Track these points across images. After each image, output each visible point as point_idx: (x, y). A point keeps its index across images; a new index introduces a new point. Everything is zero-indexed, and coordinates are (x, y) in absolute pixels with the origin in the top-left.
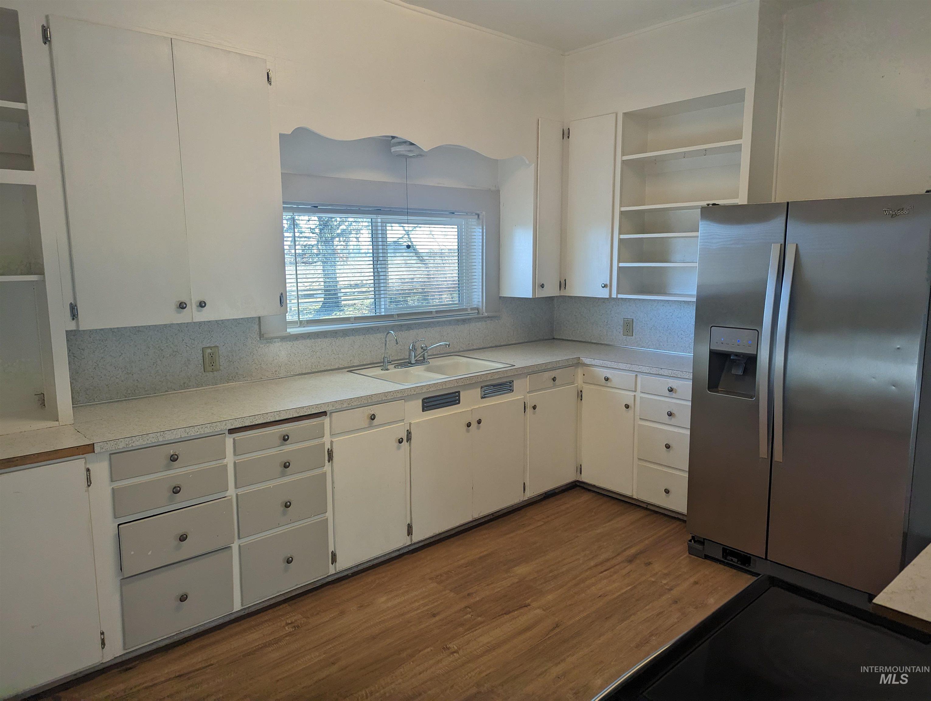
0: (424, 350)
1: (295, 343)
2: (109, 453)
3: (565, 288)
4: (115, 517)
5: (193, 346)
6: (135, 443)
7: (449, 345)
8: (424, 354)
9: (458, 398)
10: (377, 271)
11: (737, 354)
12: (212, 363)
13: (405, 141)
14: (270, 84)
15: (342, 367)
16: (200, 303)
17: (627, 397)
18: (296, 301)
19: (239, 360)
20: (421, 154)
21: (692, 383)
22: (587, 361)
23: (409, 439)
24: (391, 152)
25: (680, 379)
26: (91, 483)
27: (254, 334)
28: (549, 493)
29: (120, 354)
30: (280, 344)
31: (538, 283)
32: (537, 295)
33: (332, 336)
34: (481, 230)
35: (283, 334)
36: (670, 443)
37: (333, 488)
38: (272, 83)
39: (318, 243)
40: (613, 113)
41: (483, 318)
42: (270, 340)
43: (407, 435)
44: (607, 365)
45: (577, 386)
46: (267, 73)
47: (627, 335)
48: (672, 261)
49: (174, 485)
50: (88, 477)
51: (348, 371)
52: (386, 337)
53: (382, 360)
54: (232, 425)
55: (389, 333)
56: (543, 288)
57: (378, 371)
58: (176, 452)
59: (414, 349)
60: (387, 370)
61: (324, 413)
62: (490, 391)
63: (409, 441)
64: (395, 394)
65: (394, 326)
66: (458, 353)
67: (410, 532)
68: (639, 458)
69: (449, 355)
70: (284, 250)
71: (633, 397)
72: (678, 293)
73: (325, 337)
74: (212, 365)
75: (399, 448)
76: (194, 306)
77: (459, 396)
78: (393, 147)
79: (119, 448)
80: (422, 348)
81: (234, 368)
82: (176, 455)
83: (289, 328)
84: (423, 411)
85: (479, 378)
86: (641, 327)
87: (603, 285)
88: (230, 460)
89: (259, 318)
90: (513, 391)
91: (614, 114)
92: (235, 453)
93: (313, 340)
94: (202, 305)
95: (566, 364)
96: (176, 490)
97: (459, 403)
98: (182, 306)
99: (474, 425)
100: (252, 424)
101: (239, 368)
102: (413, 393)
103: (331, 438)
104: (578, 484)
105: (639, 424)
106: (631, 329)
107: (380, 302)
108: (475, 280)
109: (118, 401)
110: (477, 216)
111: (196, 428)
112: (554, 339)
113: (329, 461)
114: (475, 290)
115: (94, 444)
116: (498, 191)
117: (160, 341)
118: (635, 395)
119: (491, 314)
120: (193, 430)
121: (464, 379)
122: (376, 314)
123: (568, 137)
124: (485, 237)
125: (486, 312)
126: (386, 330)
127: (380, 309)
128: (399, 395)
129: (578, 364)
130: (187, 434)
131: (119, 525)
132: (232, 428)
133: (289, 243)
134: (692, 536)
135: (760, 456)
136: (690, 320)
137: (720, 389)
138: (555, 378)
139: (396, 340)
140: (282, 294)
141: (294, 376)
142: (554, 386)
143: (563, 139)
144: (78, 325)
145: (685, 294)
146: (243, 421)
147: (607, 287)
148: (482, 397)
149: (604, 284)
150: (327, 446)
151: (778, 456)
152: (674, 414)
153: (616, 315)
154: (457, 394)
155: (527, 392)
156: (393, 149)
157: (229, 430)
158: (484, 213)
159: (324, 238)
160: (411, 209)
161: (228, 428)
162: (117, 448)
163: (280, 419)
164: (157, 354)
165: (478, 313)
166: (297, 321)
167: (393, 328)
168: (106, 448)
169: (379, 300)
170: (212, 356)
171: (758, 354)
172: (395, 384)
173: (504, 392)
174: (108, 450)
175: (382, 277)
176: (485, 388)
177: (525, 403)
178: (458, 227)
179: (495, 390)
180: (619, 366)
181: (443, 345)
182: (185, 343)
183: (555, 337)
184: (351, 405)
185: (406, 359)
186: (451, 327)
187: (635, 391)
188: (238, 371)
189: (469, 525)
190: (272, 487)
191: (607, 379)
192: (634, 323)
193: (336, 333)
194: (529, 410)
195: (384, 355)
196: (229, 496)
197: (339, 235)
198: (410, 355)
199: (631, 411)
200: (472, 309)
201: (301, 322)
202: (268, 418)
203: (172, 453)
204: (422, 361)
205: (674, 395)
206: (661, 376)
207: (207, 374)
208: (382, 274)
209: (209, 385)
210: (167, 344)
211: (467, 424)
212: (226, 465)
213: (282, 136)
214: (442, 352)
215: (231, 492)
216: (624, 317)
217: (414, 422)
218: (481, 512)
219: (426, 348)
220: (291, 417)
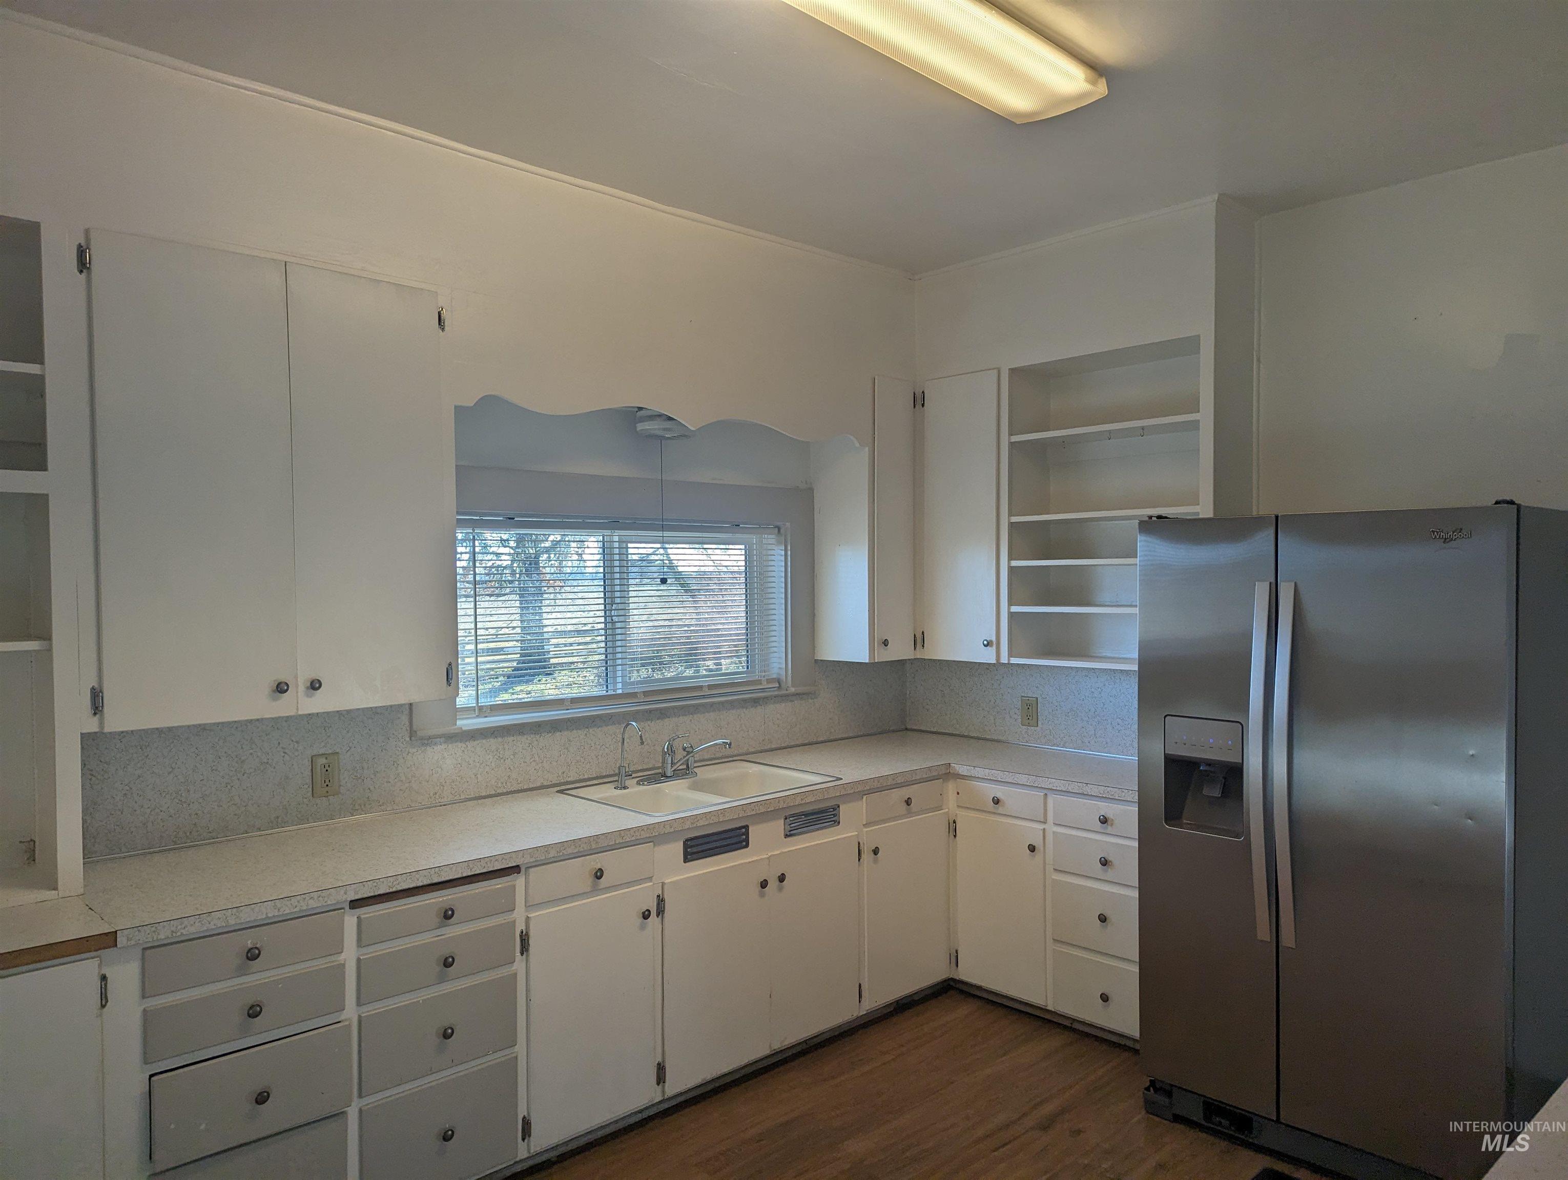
0: (689, 753)
1: (470, 744)
2: (142, 948)
3: (923, 646)
4: (146, 1061)
5: (296, 754)
6: (186, 929)
7: (730, 745)
8: (688, 760)
9: (744, 837)
10: (611, 621)
11: (1209, 763)
12: (327, 781)
13: (658, 414)
14: (443, 329)
15: (548, 784)
16: (312, 683)
17: (1032, 831)
18: (473, 660)
19: (373, 777)
20: (685, 435)
21: (1137, 809)
22: (962, 770)
23: (660, 911)
24: (637, 432)
25: (1117, 802)
26: (107, 1001)
27: (400, 730)
28: (904, 1001)
29: (171, 770)
30: (443, 746)
31: (878, 638)
32: (876, 658)
33: (532, 731)
34: (783, 553)
35: (451, 729)
36: (1107, 913)
37: (528, 1000)
38: (446, 328)
39: (512, 564)
40: (994, 369)
41: (787, 696)
42: (428, 741)
43: (658, 904)
44: (996, 777)
45: (948, 812)
46: (439, 312)
47: (1029, 725)
48: (1099, 603)
49: (251, 1002)
50: (103, 990)
51: (558, 792)
52: (624, 731)
53: (617, 771)
54: (356, 893)
55: (628, 725)
56: (886, 646)
57: (608, 791)
58: (257, 943)
59: (672, 751)
60: (625, 788)
61: (516, 869)
62: (798, 824)
63: (661, 914)
64: (637, 834)
65: (638, 712)
66: (745, 757)
67: (661, 1078)
68: (1055, 938)
69: (731, 759)
70: (456, 574)
71: (1041, 832)
72: (1109, 655)
73: (522, 733)
74: (327, 785)
75: (642, 928)
76: (302, 688)
77: (747, 834)
78: (640, 422)
79: (159, 937)
80: (684, 749)
81: (364, 790)
82: (256, 948)
83: (460, 719)
84: (685, 862)
85: (782, 802)
86: (1050, 711)
87: (985, 642)
88: (349, 955)
89: (411, 704)
90: (839, 823)
91: (996, 371)
92: (360, 943)
93: (500, 739)
94: (315, 686)
95: (927, 776)
96: (254, 1012)
97: (747, 846)
98: (281, 688)
99: (773, 884)
100: (391, 890)
101: (372, 788)
102: (668, 830)
103: (526, 911)
104: (952, 983)
105: (1053, 879)
106: (1035, 717)
107: (615, 672)
108: (773, 633)
109: (160, 852)
110: (777, 529)
111: (293, 899)
112: (906, 729)
113: (522, 954)
114: (775, 649)
115: (116, 931)
116: (811, 490)
117: (239, 746)
118: (1044, 829)
119: (801, 689)
120: (288, 903)
121: (755, 804)
122: (607, 692)
123: (923, 405)
124: (789, 564)
125: (793, 686)
126: (624, 719)
127: (615, 683)
128: (645, 835)
129: (948, 774)
130: (279, 910)
131: (151, 1076)
132: (357, 898)
133: (464, 564)
134: (1151, 1081)
135: (1259, 938)
136: (1131, 700)
137: (1185, 821)
138: (910, 800)
139: (641, 736)
140: (450, 664)
141: (465, 801)
142: (910, 814)
143: (914, 407)
144: (101, 724)
145: (1120, 657)
146: (376, 886)
147: (991, 646)
148: (787, 835)
149: (986, 640)
150: (520, 926)
151: (1288, 938)
152: (1110, 862)
153: (1009, 690)
154: (744, 830)
155: (864, 825)
156: (640, 427)
157: (351, 901)
158: (788, 524)
159: (523, 555)
160: (667, 520)
161: (349, 899)
162: (155, 939)
163: (440, 880)
164: (232, 769)
165: (780, 687)
166: (475, 707)
167: (635, 716)
168: (137, 938)
169: (613, 669)
170: (327, 770)
171: (1244, 762)
172: (638, 815)
173: (825, 824)
174: (141, 942)
175: (619, 631)
176: (791, 819)
177: (859, 843)
178: (746, 547)
179: (809, 822)
180: (1016, 779)
181: (719, 744)
182: (283, 748)
183: (909, 727)
184: (561, 854)
185: (658, 768)
186: (734, 711)
187: (1045, 823)
188: (370, 794)
189: (764, 1062)
190: (421, 1002)
191: (996, 801)
192: (1039, 705)
193: (539, 726)
194: (867, 856)
195: (620, 762)
196: (346, 1020)
197: (547, 551)
198: (663, 762)
199: (1038, 856)
200: (769, 681)
201: (481, 708)
202: (420, 880)
203: (250, 946)
204: (685, 772)
205: (1109, 830)
206: (1087, 797)
207: (318, 801)
208: (618, 625)
209: (320, 820)
210: (251, 751)
211: (762, 882)
212: (344, 965)
213: (459, 410)
214: (718, 755)
215: (350, 1012)
216: (1023, 695)
217: (670, 880)
218: (786, 1038)
219: (691, 750)
220: (459, 876)
